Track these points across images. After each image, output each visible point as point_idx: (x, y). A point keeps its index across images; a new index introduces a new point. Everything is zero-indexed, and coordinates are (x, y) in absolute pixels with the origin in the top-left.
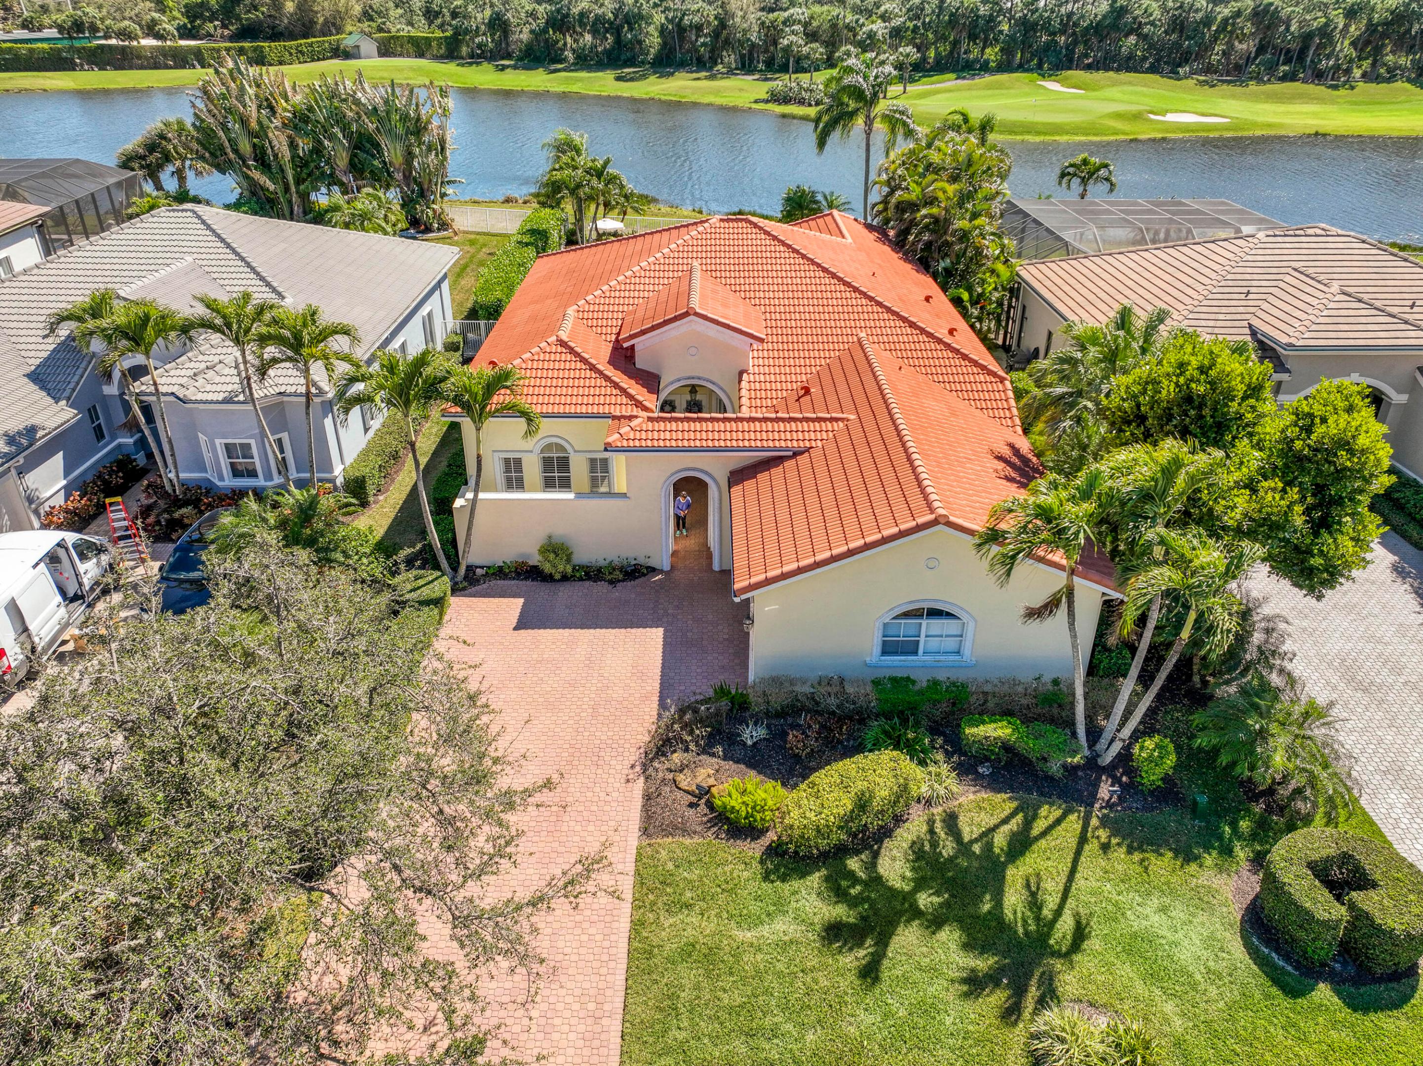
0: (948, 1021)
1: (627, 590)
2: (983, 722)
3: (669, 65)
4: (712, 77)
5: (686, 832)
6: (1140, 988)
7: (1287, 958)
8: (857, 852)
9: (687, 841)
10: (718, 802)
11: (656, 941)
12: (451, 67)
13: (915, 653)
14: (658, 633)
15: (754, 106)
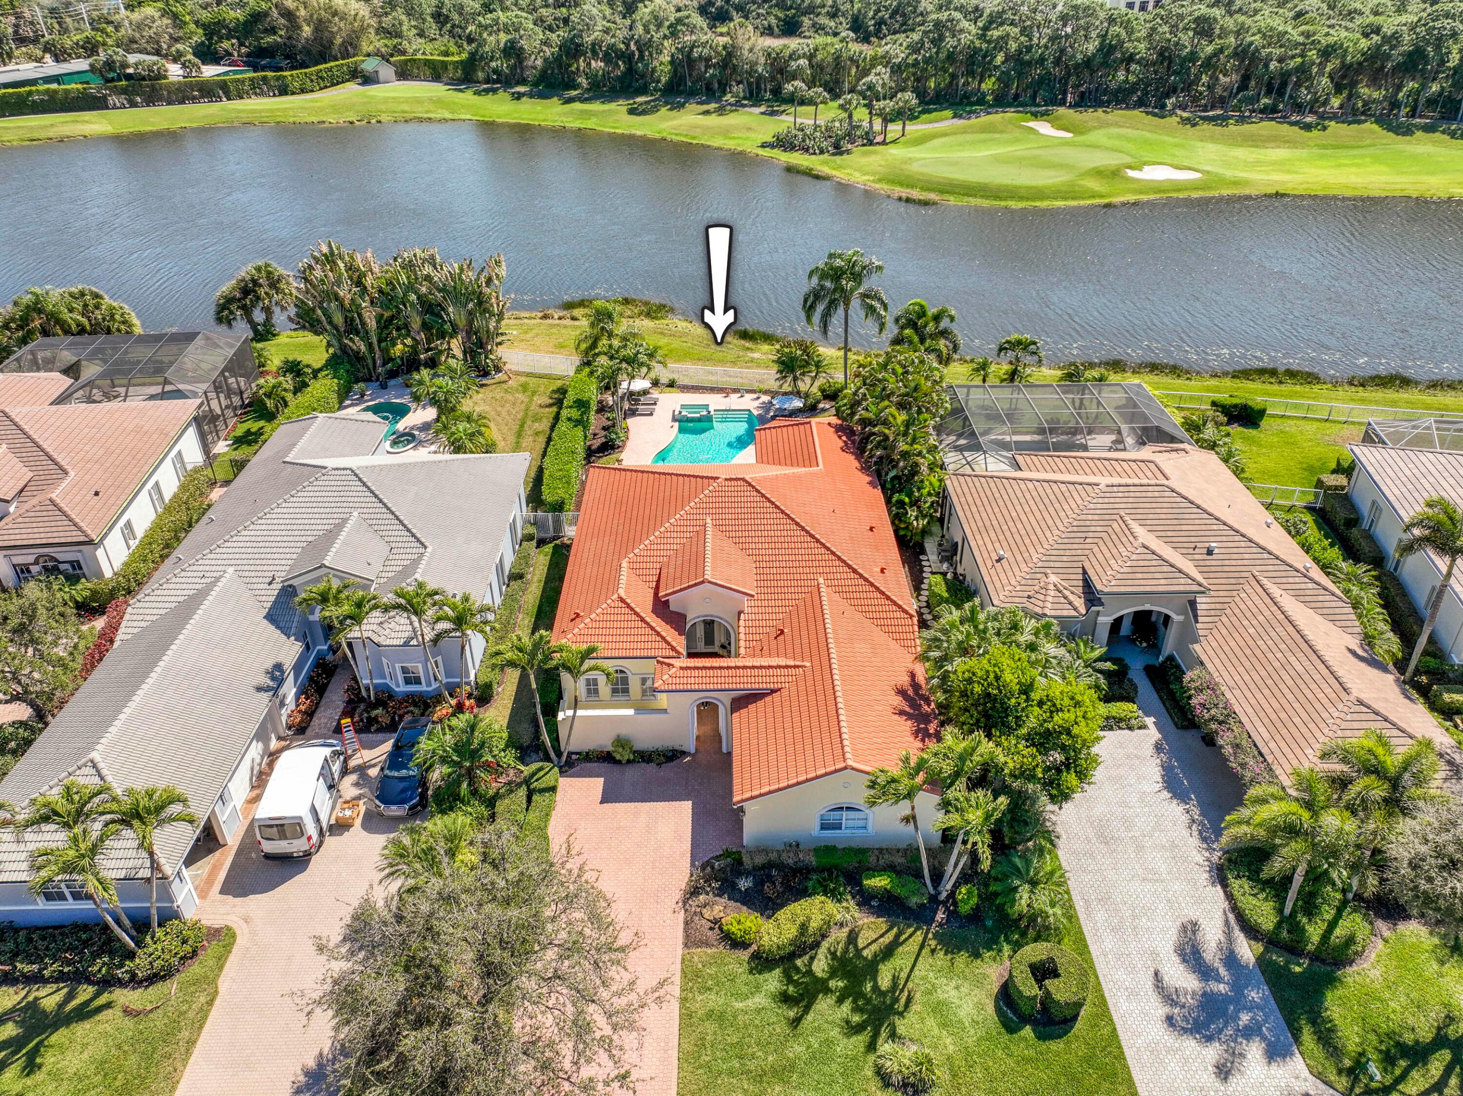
0: (839, 1049)
1: (668, 770)
2: (874, 877)
3: (680, 93)
4: (721, 111)
5: (707, 944)
6: (936, 1031)
7: (1015, 1014)
8: (800, 956)
9: (709, 951)
10: (725, 928)
11: (693, 1009)
12: (467, 97)
13: (840, 828)
14: (688, 805)
15: (761, 152)
